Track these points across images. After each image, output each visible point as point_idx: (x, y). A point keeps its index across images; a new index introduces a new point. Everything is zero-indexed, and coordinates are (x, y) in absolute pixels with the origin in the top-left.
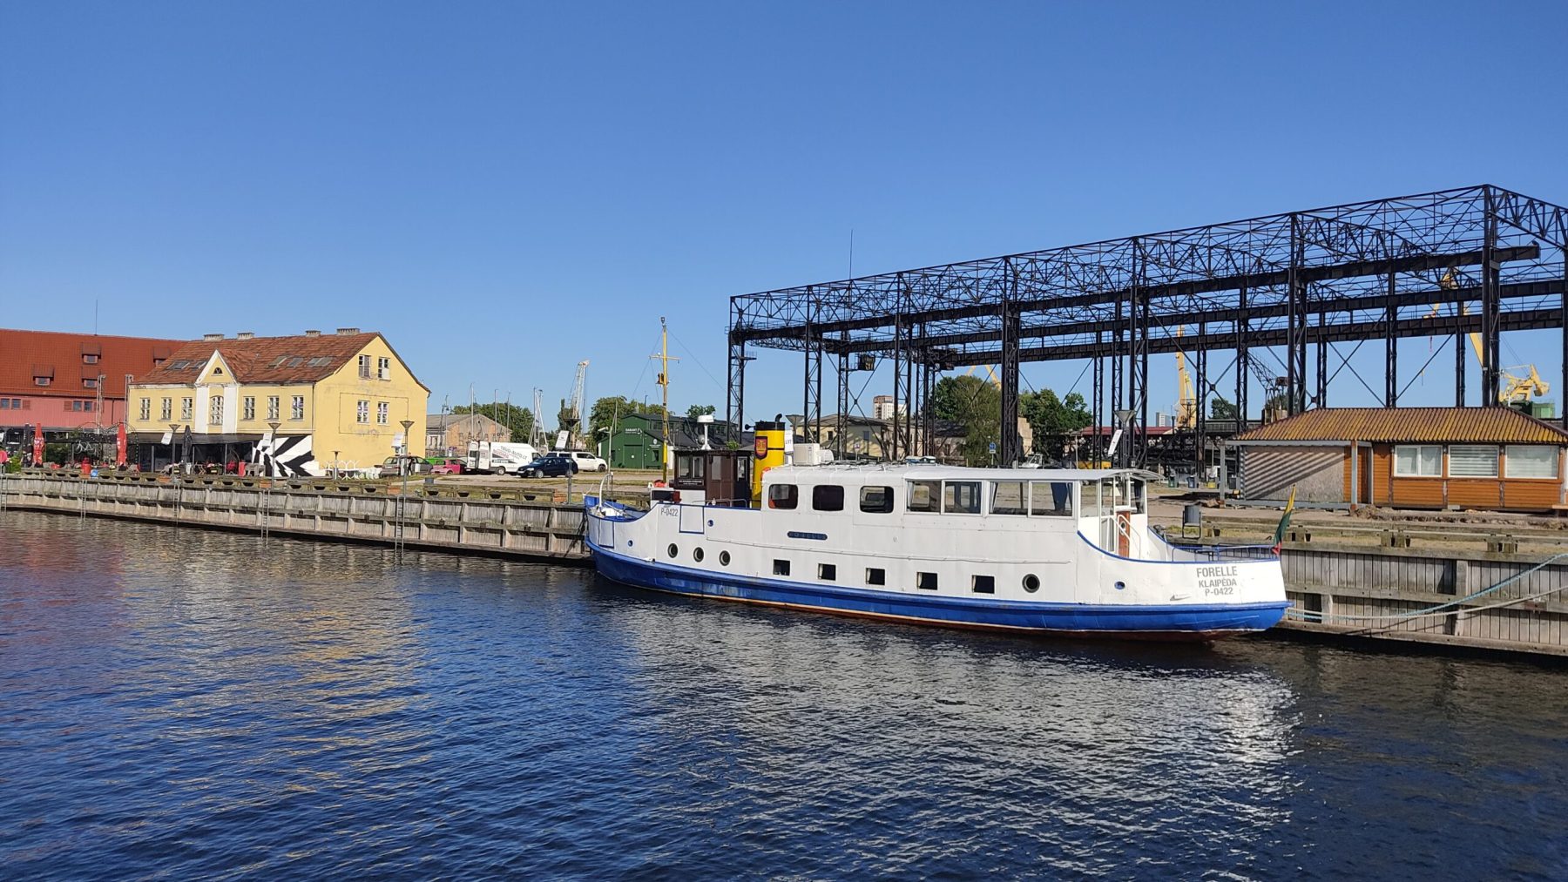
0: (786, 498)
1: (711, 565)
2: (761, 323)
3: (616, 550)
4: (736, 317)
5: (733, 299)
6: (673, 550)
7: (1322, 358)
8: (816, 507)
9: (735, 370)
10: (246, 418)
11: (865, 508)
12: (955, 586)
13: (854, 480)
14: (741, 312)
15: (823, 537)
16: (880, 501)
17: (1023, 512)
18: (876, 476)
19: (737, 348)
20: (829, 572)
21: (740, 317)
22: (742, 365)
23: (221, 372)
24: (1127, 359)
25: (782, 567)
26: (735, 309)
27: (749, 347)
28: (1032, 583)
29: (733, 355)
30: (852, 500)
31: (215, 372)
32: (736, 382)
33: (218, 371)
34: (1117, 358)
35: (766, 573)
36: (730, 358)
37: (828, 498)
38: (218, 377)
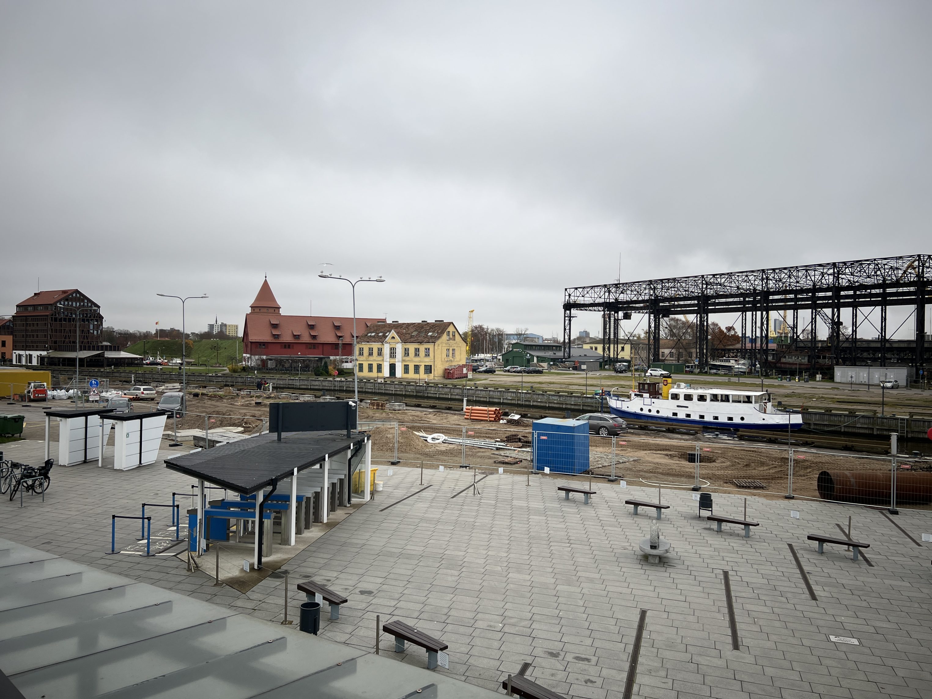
0: (675, 397)
1: (654, 413)
2: (581, 300)
3: (623, 409)
4: (567, 297)
5: (566, 290)
6: (642, 409)
7: (855, 316)
8: (685, 399)
9: (567, 322)
10: (405, 356)
11: (699, 400)
12: (723, 419)
13: (695, 392)
14: (570, 295)
15: (687, 407)
16: (702, 398)
17: (740, 402)
18: (701, 392)
19: (568, 312)
20: (688, 416)
21: (569, 297)
22: (570, 320)
23: (394, 338)
24: (759, 313)
25: (675, 414)
26: (567, 294)
27: (574, 312)
28: (742, 419)
29: (566, 316)
30: (695, 398)
31: (392, 338)
32: (567, 328)
33: (393, 338)
34: (754, 313)
35: (670, 415)
36: (565, 317)
37: (688, 397)
38: (393, 340)
